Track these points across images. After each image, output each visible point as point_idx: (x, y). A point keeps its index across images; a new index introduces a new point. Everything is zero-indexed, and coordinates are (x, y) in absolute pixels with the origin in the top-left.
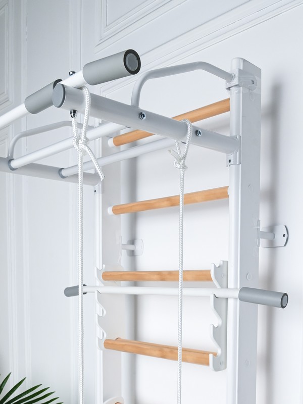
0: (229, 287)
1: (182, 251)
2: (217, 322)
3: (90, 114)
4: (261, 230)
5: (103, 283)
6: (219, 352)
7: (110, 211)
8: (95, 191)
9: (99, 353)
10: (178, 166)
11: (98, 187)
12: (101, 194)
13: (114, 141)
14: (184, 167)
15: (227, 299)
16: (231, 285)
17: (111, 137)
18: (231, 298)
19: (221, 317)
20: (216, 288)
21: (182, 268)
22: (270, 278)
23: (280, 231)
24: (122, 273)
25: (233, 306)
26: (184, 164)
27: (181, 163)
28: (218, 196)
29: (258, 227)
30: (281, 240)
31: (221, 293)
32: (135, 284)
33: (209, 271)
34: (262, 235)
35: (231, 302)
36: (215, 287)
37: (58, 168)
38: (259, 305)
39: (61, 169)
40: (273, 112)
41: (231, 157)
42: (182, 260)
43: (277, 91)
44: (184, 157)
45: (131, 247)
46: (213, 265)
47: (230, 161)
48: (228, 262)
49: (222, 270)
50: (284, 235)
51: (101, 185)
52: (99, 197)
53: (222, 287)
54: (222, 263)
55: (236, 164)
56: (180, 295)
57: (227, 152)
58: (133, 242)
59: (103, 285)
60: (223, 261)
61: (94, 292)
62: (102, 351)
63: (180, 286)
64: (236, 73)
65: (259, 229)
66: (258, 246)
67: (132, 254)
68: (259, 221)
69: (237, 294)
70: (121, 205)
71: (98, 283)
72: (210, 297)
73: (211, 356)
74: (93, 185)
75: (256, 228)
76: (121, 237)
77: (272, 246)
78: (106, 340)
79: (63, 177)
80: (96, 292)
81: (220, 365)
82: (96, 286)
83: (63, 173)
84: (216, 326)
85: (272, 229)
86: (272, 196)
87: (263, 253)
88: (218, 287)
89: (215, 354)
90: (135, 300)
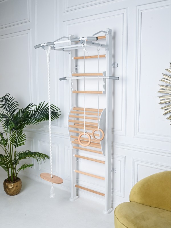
2: (104, 84)
3: (86, 44)
6: (104, 90)
7: (73, 58)
11: (70, 52)
15: (106, 79)
16: (107, 76)
23: (116, 64)
28: (103, 56)
30: (116, 66)
32: (77, 77)
33: (102, 73)
34: (112, 65)
36: (103, 76)
39: (63, 49)
40: (114, 38)
43: (115, 33)
44: (99, 50)
49: (105, 72)
52: (70, 55)
53: (105, 76)
55: (107, 50)
57: (106, 48)
58: (76, 66)
64: (108, 32)
67: (76, 69)
69: (108, 78)
72: (103, 78)
75: (111, 63)
77: (114, 67)
78: (73, 91)
83: (64, 50)
85: (114, 64)
86: (114, 56)
87: (113, 69)
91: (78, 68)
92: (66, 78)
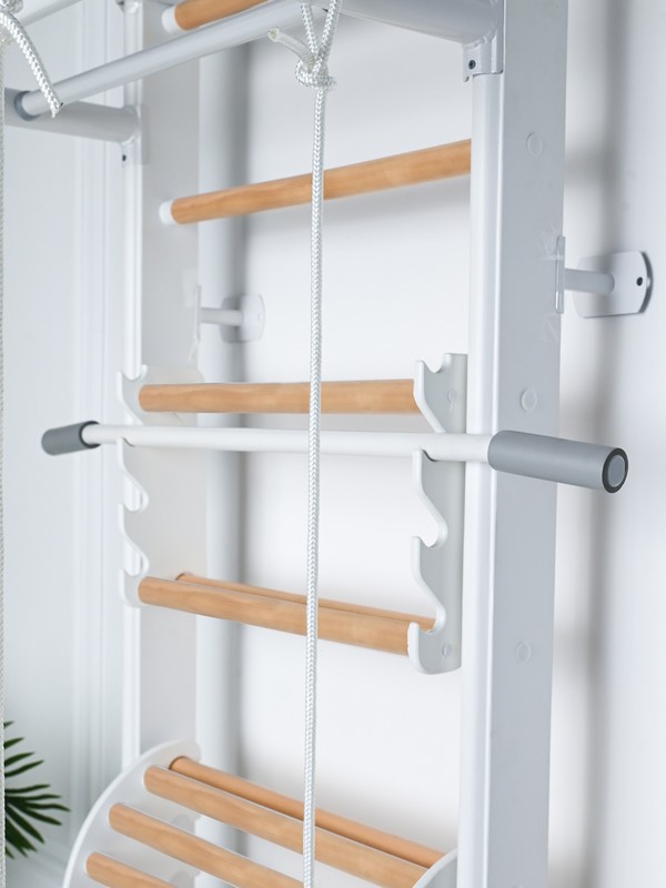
0: (468, 431)
1: (319, 323)
2: (434, 530)
4: (567, 266)
5: (142, 418)
6: (440, 618)
7: (165, 213)
8: (124, 158)
9: (132, 615)
10: (306, 78)
11: (133, 144)
12: (140, 167)
13: (177, 16)
14: (325, 80)
15: (463, 464)
16: (475, 424)
17: (171, 5)
18: (473, 461)
19: (444, 517)
20: (433, 432)
21: (318, 374)
22: (601, 404)
23: (631, 267)
24: (190, 390)
25: (480, 484)
26: (324, 72)
27: (316, 68)
29: (559, 257)
30: (629, 296)
31: (443, 448)
33: (410, 383)
34: (575, 279)
35: (474, 474)
36: (429, 430)
37: (14, 91)
38: (560, 486)
41: (477, 53)
42: (319, 348)
44: (324, 53)
45: (231, 318)
46: (421, 366)
47: (472, 64)
48: (466, 356)
50: (640, 282)
51: (139, 141)
52: (134, 175)
53: (448, 430)
54: (448, 359)
55: (487, 72)
56: (312, 451)
57: (465, 39)
58: (236, 301)
59: (140, 423)
60: (453, 355)
61: (114, 443)
62: (138, 610)
63: (312, 426)
65: (563, 262)
66: (560, 311)
67: (235, 336)
68: (560, 240)
69: (482, 450)
70: (198, 196)
71: (129, 419)
72: (411, 457)
73: (413, 629)
74: (119, 140)
75: (552, 258)
76: (200, 288)
77: (606, 311)
78: (147, 579)
79: (28, 117)
80: (120, 443)
81: (439, 655)
82: (123, 427)
83: (28, 105)
84: (429, 543)
85: (606, 263)
88: (438, 429)
89: (426, 624)
90: (240, 467)
91: (251, 319)
92: (89, 435)
